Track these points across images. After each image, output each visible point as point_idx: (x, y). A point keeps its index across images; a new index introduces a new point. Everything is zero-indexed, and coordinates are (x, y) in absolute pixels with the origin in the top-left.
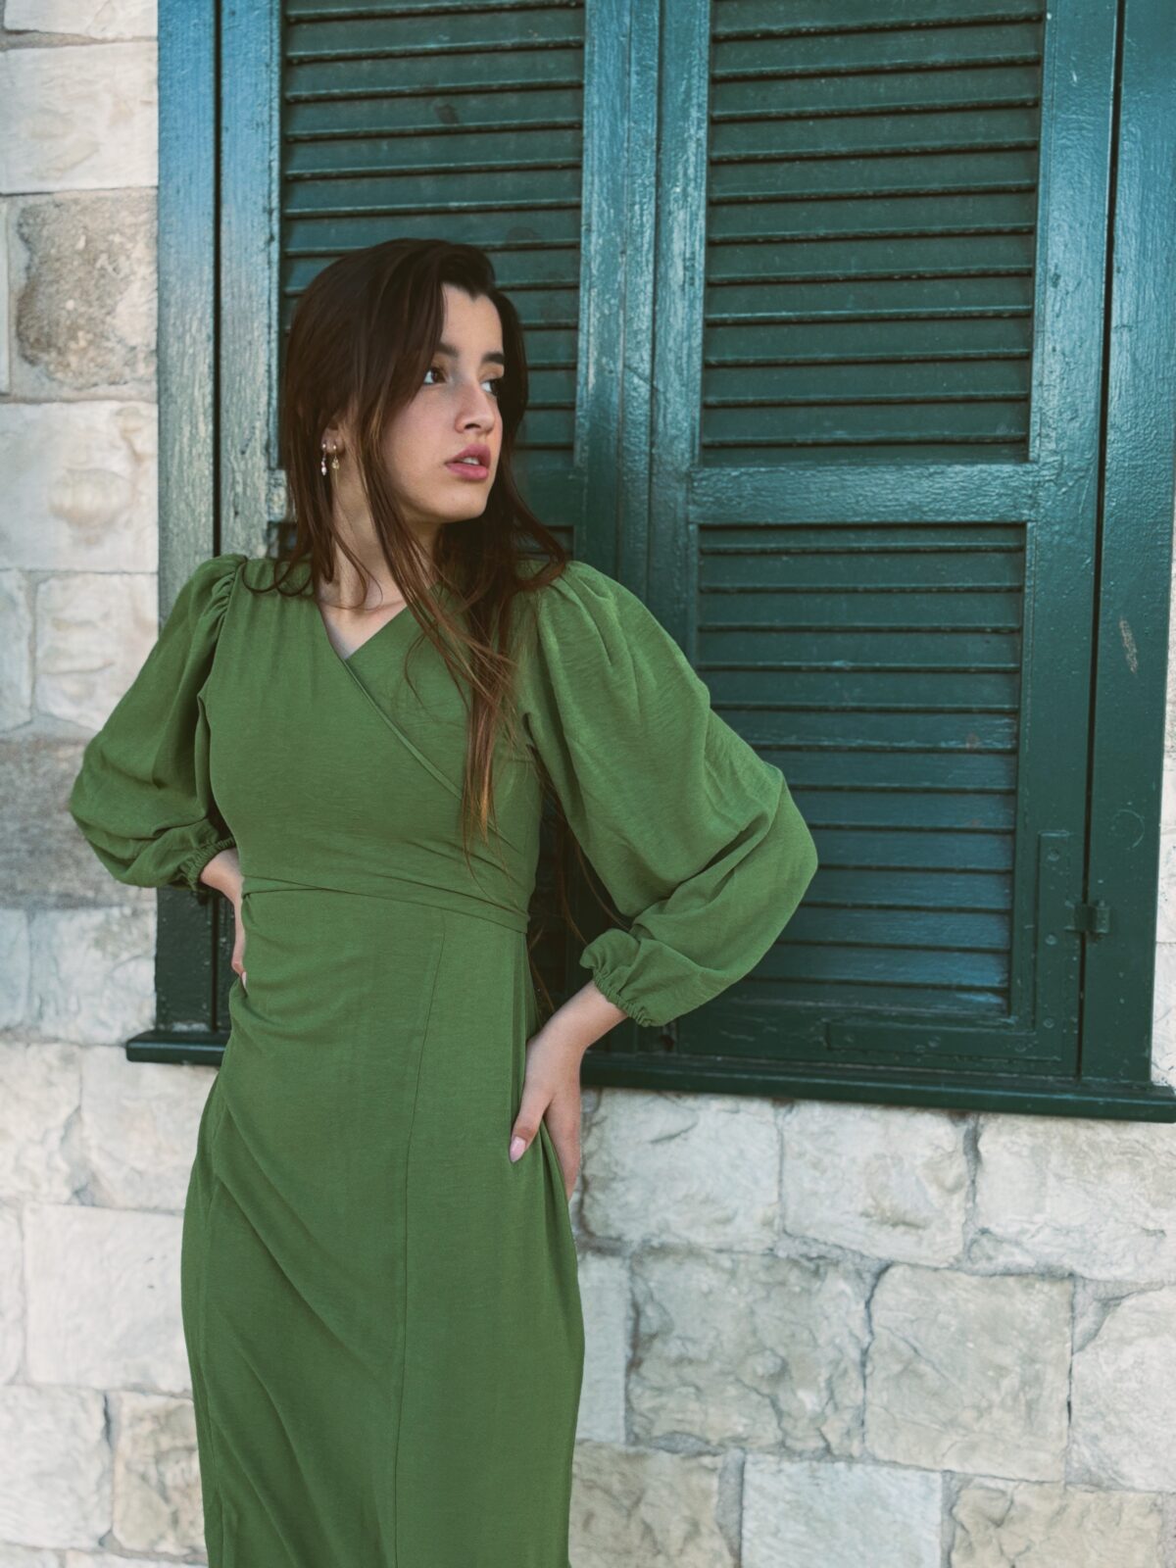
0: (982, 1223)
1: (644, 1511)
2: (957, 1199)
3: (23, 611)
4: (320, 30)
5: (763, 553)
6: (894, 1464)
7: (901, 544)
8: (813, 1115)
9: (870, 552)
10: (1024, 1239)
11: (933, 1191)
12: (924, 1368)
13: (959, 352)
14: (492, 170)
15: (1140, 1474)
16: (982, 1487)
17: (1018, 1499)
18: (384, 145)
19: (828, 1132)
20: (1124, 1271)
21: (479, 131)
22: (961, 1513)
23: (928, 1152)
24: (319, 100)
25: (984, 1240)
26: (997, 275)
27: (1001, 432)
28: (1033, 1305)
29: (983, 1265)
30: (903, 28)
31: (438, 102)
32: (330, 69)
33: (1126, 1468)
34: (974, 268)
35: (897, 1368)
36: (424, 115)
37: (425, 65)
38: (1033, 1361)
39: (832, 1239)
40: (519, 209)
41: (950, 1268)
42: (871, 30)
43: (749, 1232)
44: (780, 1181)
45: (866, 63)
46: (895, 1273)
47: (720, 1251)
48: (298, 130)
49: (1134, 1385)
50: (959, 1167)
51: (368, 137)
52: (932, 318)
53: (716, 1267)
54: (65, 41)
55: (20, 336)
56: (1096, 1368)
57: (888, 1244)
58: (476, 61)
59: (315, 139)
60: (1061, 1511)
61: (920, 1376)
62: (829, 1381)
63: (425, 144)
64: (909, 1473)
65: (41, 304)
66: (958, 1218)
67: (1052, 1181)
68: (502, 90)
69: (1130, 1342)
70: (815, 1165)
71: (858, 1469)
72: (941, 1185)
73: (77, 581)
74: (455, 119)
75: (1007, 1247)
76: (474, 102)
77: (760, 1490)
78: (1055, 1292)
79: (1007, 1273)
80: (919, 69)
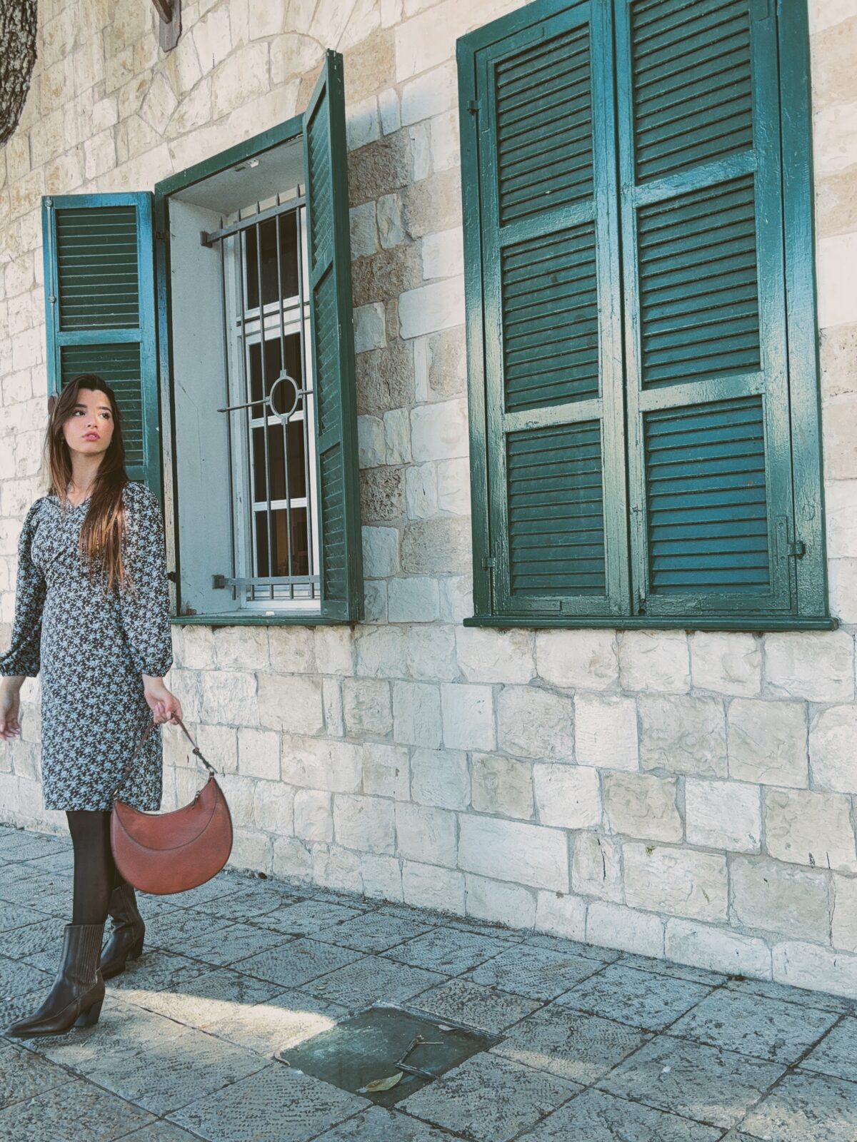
0: (768, 680)
1: (648, 801)
2: (758, 670)
3: (434, 475)
4: (514, 259)
5: (668, 419)
6: (740, 781)
7: (718, 409)
8: (700, 637)
9: (707, 414)
10: (786, 686)
11: (748, 667)
12: (749, 741)
13: (733, 333)
14: (569, 296)
16: (775, 791)
17: (790, 796)
18: (536, 294)
19: (707, 646)
20: (826, 699)
21: (565, 283)
22: (768, 802)
23: (745, 651)
24: (514, 283)
25: (770, 687)
26: (746, 301)
27: (751, 361)
28: (790, 713)
29: (770, 697)
30: (706, 216)
31: (552, 276)
32: (518, 271)
33: (833, 783)
34: (736, 300)
35: (740, 741)
36: (547, 281)
37: (546, 265)
38: (792, 737)
39: (711, 688)
40: (579, 308)
41: (756, 698)
42: (695, 219)
43: (680, 686)
44: (690, 666)
45: (693, 231)
46: (736, 701)
47: (670, 695)
48: (508, 295)
49: (834, 747)
50: (757, 658)
51: (530, 293)
52: (723, 322)
53: (669, 701)
54: (439, 280)
55: (431, 382)
56: (817, 740)
57: (733, 689)
58: (563, 259)
59: (514, 297)
60: (808, 802)
61: (748, 744)
62: (714, 746)
63: (548, 292)
64: (747, 785)
65: (436, 369)
66: (758, 678)
68: (571, 267)
69: (830, 729)
70: (703, 659)
71: (728, 783)
72: (751, 665)
73: (449, 462)
74: (556, 281)
75: (779, 690)
76: (563, 273)
77: (691, 791)
78: (800, 708)
79: (780, 700)
80: (713, 229)
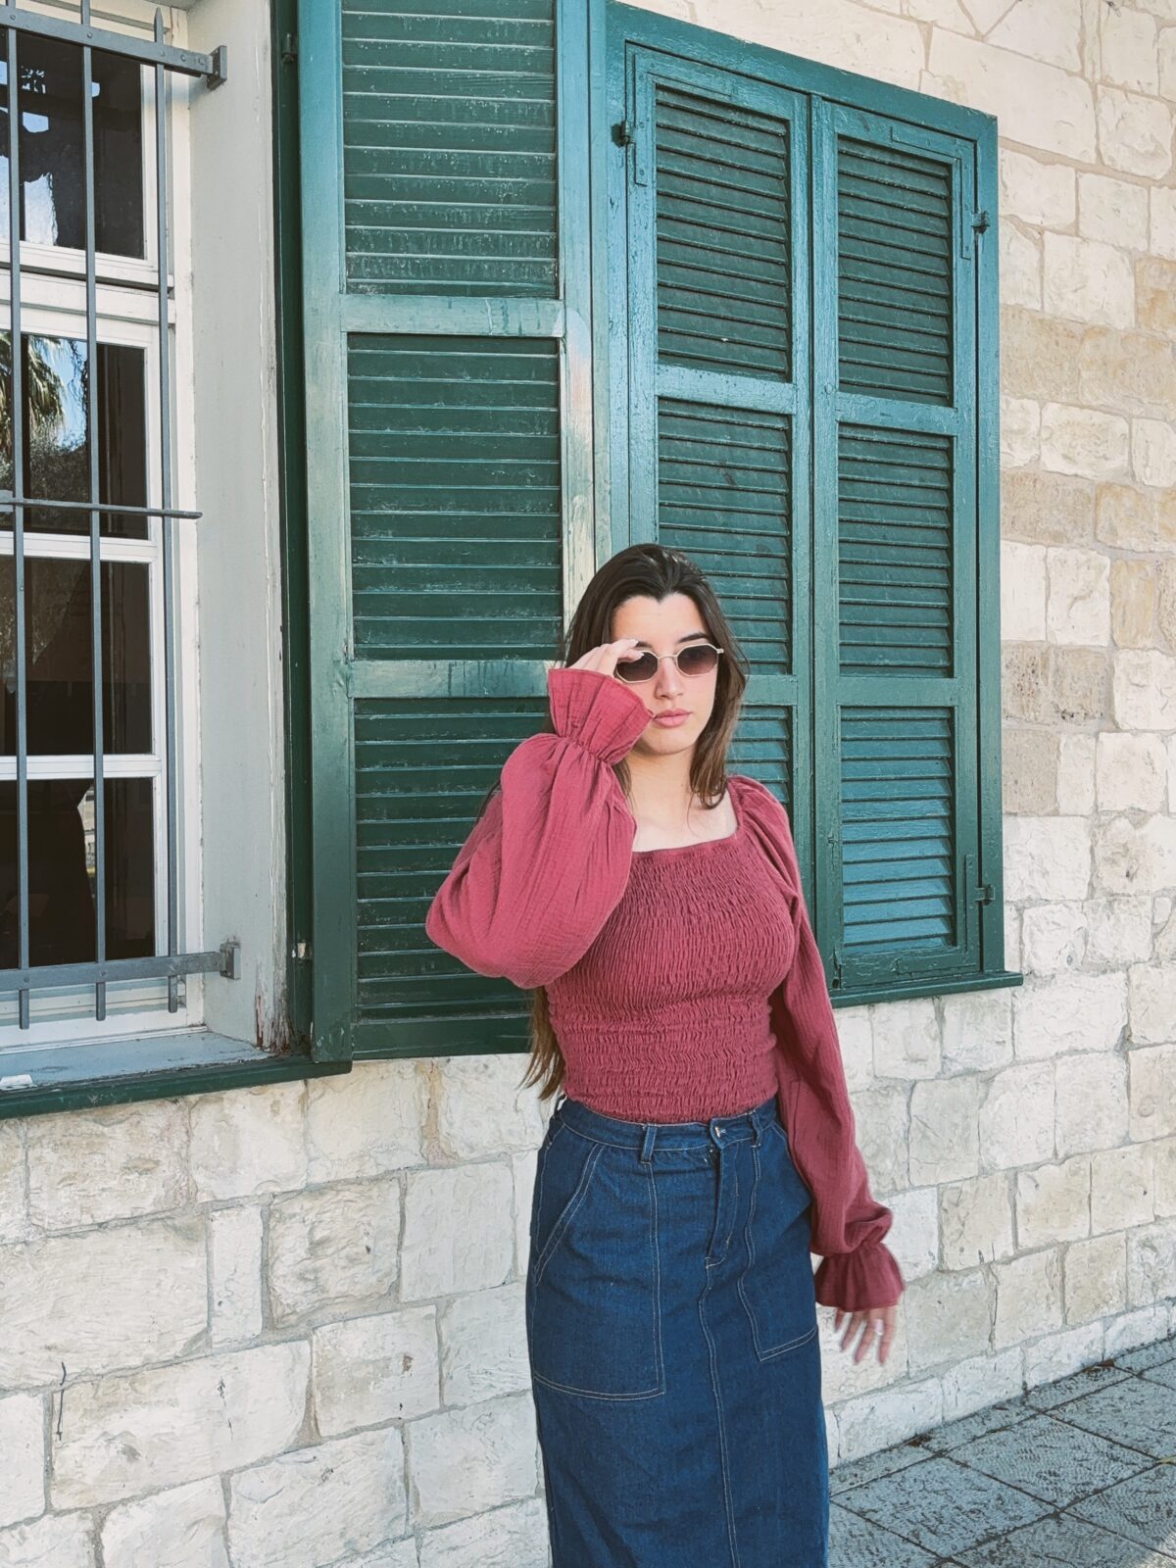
0: (945, 1053)
2: (938, 1043)
6: (920, 1187)
10: (959, 1057)
11: (929, 1040)
12: (929, 1133)
15: (1003, 1162)
16: (951, 1188)
17: (964, 1189)
18: (698, 491)
19: (889, 1020)
20: (992, 1064)
21: (743, 490)
22: (945, 1205)
23: (925, 1021)
25: (947, 1061)
27: (945, 664)
28: (966, 1089)
29: (947, 1074)
31: (725, 472)
33: (997, 1161)
35: (919, 1136)
37: (717, 450)
39: (893, 1075)
40: (760, 535)
41: (937, 1078)
44: (873, 1050)
46: (918, 1085)
49: (999, 1119)
50: (935, 1027)
51: (691, 485)
56: (987, 1115)
57: (915, 1072)
59: (672, 483)
60: (978, 1189)
61: (928, 1138)
62: (895, 1151)
63: (717, 493)
64: (925, 1190)
66: (937, 1053)
67: (965, 1027)
69: (997, 1099)
70: (885, 1039)
72: (930, 1037)
74: (733, 483)
75: (954, 1063)
78: (971, 1080)
79: (955, 1076)
